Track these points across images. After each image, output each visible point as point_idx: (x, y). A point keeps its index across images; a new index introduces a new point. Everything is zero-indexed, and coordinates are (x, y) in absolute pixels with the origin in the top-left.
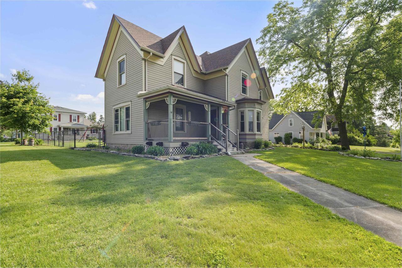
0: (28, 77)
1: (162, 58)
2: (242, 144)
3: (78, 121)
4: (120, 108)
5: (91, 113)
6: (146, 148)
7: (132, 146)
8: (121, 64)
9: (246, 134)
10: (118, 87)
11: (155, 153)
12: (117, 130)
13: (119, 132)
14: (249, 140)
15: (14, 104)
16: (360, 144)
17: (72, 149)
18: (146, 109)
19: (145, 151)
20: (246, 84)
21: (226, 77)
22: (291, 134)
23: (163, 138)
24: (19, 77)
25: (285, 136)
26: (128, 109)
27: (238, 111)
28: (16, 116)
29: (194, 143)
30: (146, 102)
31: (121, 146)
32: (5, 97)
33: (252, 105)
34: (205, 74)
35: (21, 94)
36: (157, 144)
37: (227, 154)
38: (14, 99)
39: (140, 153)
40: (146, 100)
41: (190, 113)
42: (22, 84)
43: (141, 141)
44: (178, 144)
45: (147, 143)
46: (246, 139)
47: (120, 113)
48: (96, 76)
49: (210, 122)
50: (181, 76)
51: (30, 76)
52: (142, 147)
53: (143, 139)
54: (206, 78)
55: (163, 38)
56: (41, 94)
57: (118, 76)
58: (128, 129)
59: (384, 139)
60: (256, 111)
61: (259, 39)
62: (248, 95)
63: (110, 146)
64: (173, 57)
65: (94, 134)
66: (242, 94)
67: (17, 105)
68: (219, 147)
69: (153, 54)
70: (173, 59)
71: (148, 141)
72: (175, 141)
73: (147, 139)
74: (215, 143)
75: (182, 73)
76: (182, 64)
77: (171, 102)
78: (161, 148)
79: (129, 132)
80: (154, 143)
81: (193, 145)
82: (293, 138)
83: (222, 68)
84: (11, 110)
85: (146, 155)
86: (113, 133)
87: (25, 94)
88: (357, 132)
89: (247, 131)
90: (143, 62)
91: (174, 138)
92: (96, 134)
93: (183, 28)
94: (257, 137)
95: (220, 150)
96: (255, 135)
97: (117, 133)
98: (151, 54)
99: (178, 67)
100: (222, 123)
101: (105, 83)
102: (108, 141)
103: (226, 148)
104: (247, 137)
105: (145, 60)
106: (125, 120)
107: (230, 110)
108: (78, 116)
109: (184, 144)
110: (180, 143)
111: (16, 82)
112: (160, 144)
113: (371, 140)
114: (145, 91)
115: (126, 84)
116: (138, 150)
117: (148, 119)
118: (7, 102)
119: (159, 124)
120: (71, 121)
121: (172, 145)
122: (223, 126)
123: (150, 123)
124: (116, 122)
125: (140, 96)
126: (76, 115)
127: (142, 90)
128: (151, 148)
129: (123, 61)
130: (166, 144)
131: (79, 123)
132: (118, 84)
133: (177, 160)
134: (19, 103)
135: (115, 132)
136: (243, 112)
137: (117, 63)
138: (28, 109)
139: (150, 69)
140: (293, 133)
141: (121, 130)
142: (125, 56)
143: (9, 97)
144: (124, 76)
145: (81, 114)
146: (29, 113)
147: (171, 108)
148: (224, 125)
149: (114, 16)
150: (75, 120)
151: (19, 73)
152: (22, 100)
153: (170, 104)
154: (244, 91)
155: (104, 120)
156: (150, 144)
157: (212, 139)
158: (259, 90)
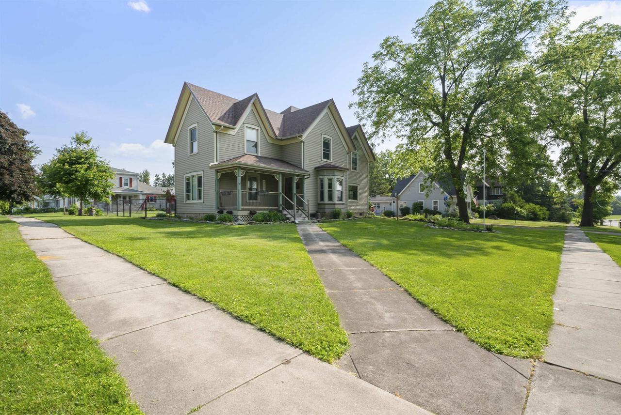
0: (86, 139)
1: (233, 129)
2: (319, 214)
3: (131, 186)
4: (192, 177)
5: (142, 172)
6: (218, 217)
7: (204, 215)
8: (192, 132)
9: (325, 204)
10: (189, 155)
11: (223, 220)
12: (188, 199)
13: (191, 201)
14: (328, 210)
15: (76, 171)
16: (522, 218)
17: (144, 218)
18: (217, 180)
19: (217, 219)
20: (329, 149)
21: (302, 143)
22: (422, 203)
23: (232, 207)
24: (78, 140)
25: (413, 206)
26: (200, 179)
27: (317, 179)
28: (79, 184)
29: (262, 212)
30: (217, 172)
31: (193, 216)
32: (68, 163)
33: (332, 172)
34: (282, 140)
35: (83, 159)
36: (227, 212)
37: (294, 222)
38: (77, 166)
39: (212, 221)
40: (217, 171)
41: (264, 182)
42: (82, 147)
43: (213, 210)
44: (246, 213)
45: (218, 212)
46: (325, 209)
47: (192, 182)
48: (166, 141)
49: (281, 191)
50: (255, 143)
51: (89, 138)
52: (214, 216)
53: (214, 208)
54: (284, 143)
55: (241, 100)
56: (101, 158)
57: (189, 144)
58: (200, 198)
59: (563, 211)
60: (336, 179)
61: (355, 89)
62: (332, 161)
63: (181, 215)
64: (246, 125)
65: (152, 203)
66: (323, 160)
67: (80, 172)
68: (289, 216)
69: (224, 127)
70: (245, 127)
71: (219, 210)
72: (243, 210)
73: (218, 208)
74: (285, 212)
75: (255, 140)
76: (255, 132)
77: (239, 174)
78: (230, 215)
79: (201, 201)
80: (225, 211)
81: (260, 214)
82: (424, 208)
83: (297, 135)
84: (73, 177)
85: (217, 222)
86: (185, 203)
87: (87, 159)
88: (520, 201)
89: (326, 200)
90: (215, 134)
91: (242, 207)
92: (154, 203)
93: (256, 95)
94: (337, 206)
95: (288, 219)
96: (334, 204)
97: (188, 202)
98: (222, 127)
99: (251, 135)
100: (295, 192)
101: (175, 149)
102: (179, 211)
103: (294, 217)
104: (327, 206)
105: (216, 132)
106: (197, 189)
107: (306, 179)
108: (131, 179)
109: (252, 213)
110: (249, 212)
111: (75, 145)
112: (230, 213)
113: (539, 213)
114: (217, 162)
115: (198, 153)
116: (210, 218)
117: (220, 189)
118: (69, 169)
119: (229, 194)
120: (121, 185)
121: (240, 213)
122: (297, 196)
123: (222, 192)
124: (188, 191)
125: (211, 168)
126: (128, 178)
127: (213, 162)
128: (222, 216)
129: (195, 128)
130: (235, 212)
131: (131, 188)
132: (189, 151)
133: (241, 224)
134: (81, 169)
135: (186, 201)
136: (323, 180)
137: (189, 130)
138: (92, 176)
139: (221, 140)
140: (424, 202)
141: (193, 200)
142: (196, 125)
143: (71, 163)
144: (195, 144)
145: (134, 175)
146: (91, 180)
147: (239, 180)
148: (297, 194)
149: (185, 84)
150: (126, 184)
151: (77, 135)
152: (86, 166)
153: (239, 177)
154: (326, 156)
155: (161, 183)
156: (221, 212)
157: (283, 209)
158: (347, 154)
